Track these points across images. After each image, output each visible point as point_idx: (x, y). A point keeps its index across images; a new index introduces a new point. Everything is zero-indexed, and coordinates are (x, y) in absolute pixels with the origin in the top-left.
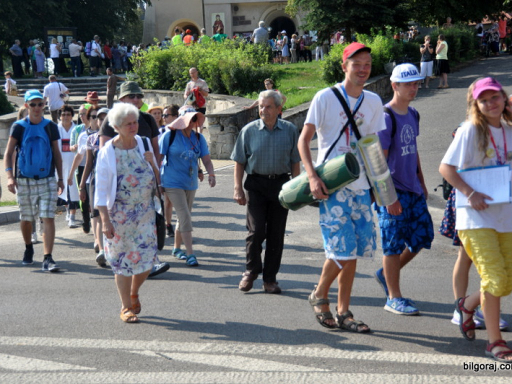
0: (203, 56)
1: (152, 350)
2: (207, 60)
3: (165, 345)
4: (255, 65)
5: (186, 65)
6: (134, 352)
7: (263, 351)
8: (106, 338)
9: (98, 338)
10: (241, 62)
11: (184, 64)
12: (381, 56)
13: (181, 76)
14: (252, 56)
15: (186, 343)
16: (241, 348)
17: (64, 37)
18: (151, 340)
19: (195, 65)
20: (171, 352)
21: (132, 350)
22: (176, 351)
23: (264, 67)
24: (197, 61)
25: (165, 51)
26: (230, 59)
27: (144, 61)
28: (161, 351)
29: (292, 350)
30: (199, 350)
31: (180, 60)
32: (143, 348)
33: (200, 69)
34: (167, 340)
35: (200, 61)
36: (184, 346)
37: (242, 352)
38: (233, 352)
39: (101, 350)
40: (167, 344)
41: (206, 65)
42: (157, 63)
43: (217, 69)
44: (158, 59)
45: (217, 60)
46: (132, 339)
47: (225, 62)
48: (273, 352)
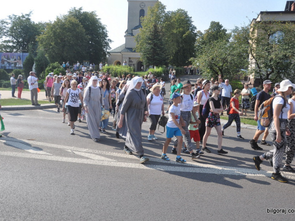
0: (118, 69)
1: (71, 150)
2: (118, 70)
3: (75, 149)
4: (130, 72)
5: (113, 70)
6: (66, 150)
7: (101, 153)
8: (61, 144)
9: (59, 144)
10: (126, 71)
11: (112, 70)
12: (161, 72)
13: (112, 73)
14: (129, 70)
15: (82, 148)
16: (95, 151)
17: (87, 63)
18: (73, 146)
19: (115, 71)
20: (75, 151)
21: (65, 149)
22: (77, 151)
23: (132, 72)
24: (116, 70)
25: (109, 67)
26: (124, 70)
27: (104, 69)
28: (73, 150)
29: (110, 154)
30: (84, 151)
31: (112, 69)
32: (69, 149)
33: (116, 72)
34: (77, 147)
35: (117, 70)
36: (80, 149)
37: (95, 153)
38: (93, 152)
39: (57, 148)
40: (76, 148)
41: (118, 71)
42: (107, 70)
43: (120, 72)
44: (107, 69)
45: (121, 70)
46: (67, 146)
47: (122, 70)
48: (104, 153)
